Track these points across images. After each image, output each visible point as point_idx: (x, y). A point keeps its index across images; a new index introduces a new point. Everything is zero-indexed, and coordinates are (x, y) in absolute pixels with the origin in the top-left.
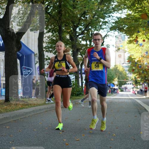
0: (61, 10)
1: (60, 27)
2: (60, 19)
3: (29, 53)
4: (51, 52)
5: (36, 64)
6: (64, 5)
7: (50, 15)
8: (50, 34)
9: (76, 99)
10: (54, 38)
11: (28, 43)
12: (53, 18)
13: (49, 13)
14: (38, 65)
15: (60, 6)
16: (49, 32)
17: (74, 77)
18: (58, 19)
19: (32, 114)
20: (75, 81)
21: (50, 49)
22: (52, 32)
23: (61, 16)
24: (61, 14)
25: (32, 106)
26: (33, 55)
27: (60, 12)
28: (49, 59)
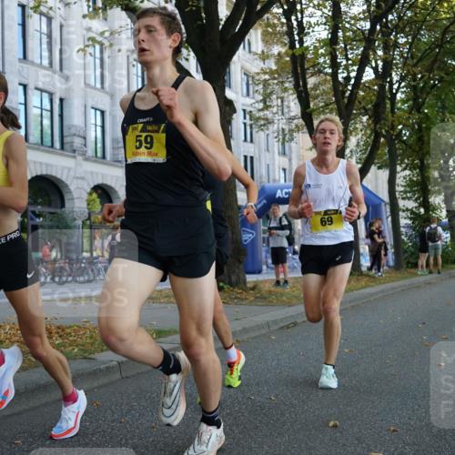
0: (422, 136)
1: (422, 162)
2: (421, 149)
3: (377, 202)
4: (409, 199)
5: (387, 218)
6: (426, 127)
7: (406, 145)
8: (407, 172)
9: (451, 269)
10: (415, 179)
11: (377, 186)
12: (410, 148)
13: (404, 142)
14: (390, 219)
15: (420, 129)
16: (405, 169)
17: (449, 235)
18: (417, 149)
19: (380, 295)
20: (451, 241)
21: (408, 195)
22: (410, 170)
23: (422, 144)
24: (423, 141)
25: (381, 283)
26: (383, 204)
27: (420, 139)
28: (407, 210)
